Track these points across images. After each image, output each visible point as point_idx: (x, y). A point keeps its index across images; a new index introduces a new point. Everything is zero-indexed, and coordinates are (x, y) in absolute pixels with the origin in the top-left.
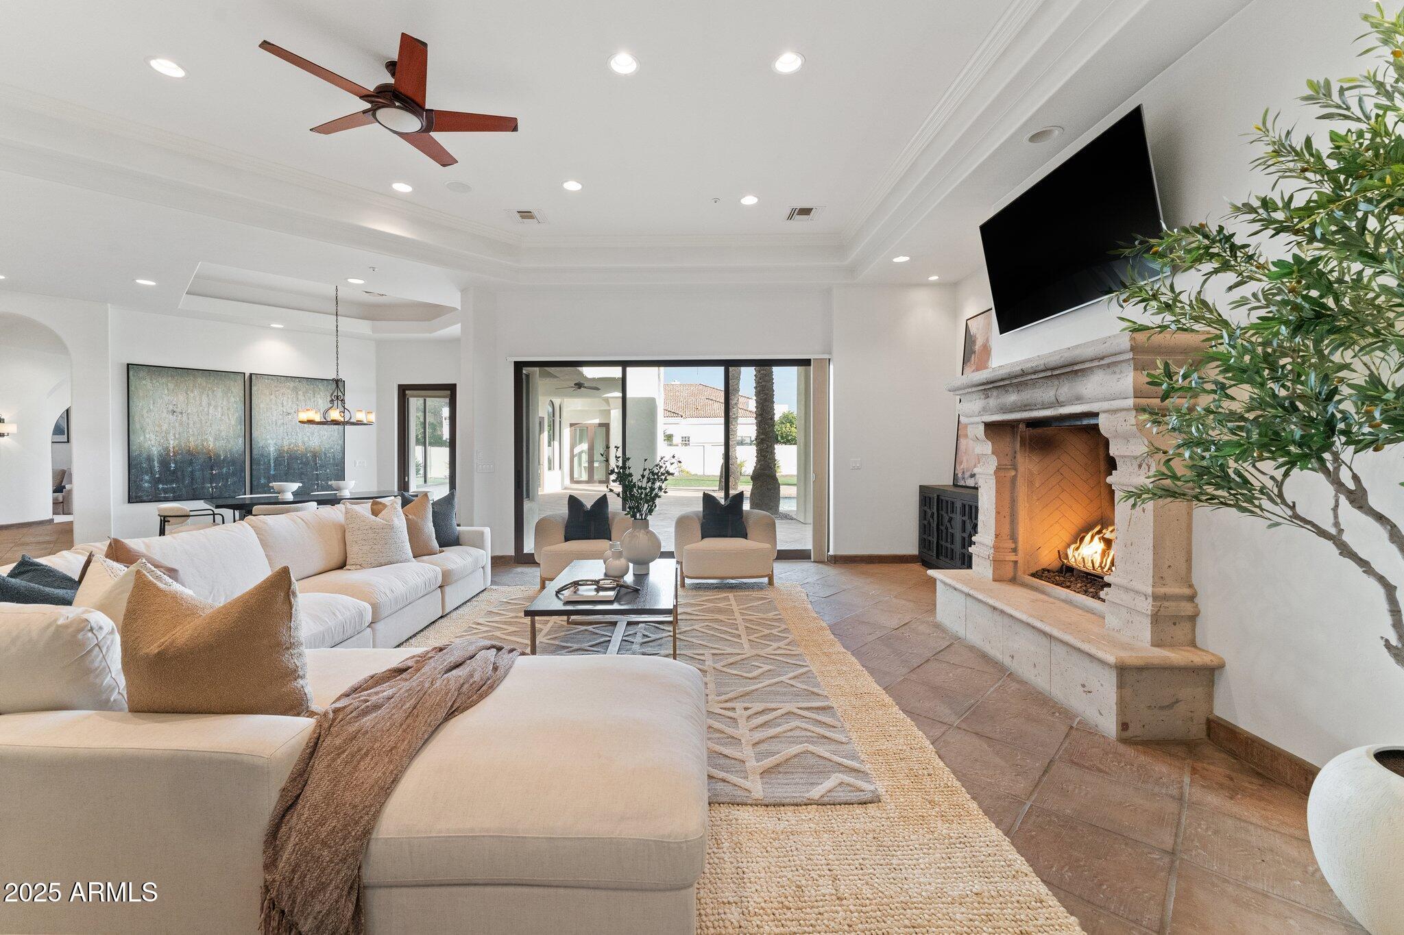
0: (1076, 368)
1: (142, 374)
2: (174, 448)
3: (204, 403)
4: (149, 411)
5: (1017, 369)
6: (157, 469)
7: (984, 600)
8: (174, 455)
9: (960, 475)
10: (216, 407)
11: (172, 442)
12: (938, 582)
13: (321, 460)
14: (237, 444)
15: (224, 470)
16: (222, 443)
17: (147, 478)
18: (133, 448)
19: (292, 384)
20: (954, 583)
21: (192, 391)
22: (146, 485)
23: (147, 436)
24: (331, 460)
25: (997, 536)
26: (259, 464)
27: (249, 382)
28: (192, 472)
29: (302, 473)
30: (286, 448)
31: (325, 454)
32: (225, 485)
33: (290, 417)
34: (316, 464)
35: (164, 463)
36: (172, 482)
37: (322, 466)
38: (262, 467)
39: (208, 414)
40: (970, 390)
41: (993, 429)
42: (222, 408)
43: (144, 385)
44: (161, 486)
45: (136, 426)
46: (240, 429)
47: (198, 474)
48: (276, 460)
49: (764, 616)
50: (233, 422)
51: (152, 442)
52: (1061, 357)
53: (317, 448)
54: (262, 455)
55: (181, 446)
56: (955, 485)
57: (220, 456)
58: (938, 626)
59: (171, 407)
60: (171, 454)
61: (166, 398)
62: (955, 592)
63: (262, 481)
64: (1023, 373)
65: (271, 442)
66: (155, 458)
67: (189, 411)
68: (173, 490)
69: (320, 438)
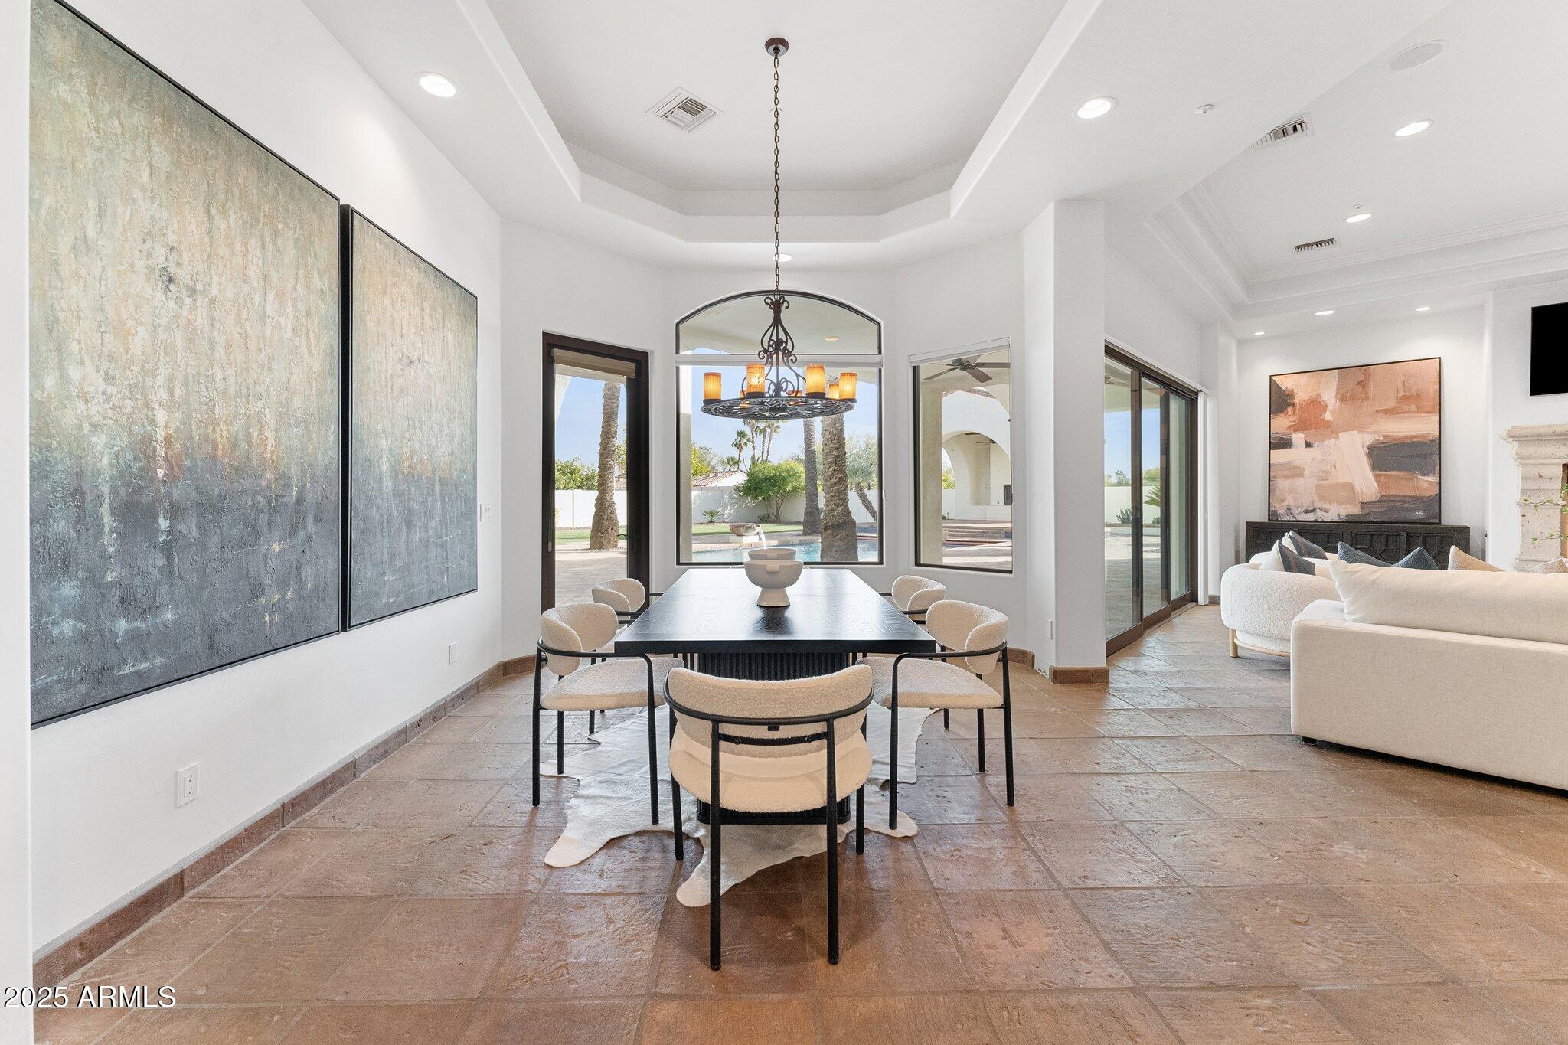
1: (57, 47)
2: (168, 441)
3: (254, 271)
6: (111, 544)
8: (171, 480)
9: (1281, 511)
10: (281, 295)
11: (161, 416)
13: (451, 503)
14: (324, 446)
15: (298, 539)
16: (293, 436)
17: (68, 589)
19: (414, 274)
21: (224, 213)
22: (66, 625)
24: (464, 504)
30: (404, 465)
31: (456, 487)
33: (412, 371)
34: (446, 514)
35: (137, 510)
37: (452, 521)
42: (294, 305)
43: (67, 112)
44: (123, 624)
46: (331, 393)
51: (95, 409)
53: (447, 472)
55: (191, 438)
59: (160, 256)
60: (160, 472)
61: (147, 207)
65: (384, 444)
66: (105, 489)
67: (215, 291)
68: (164, 639)
69: (451, 442)
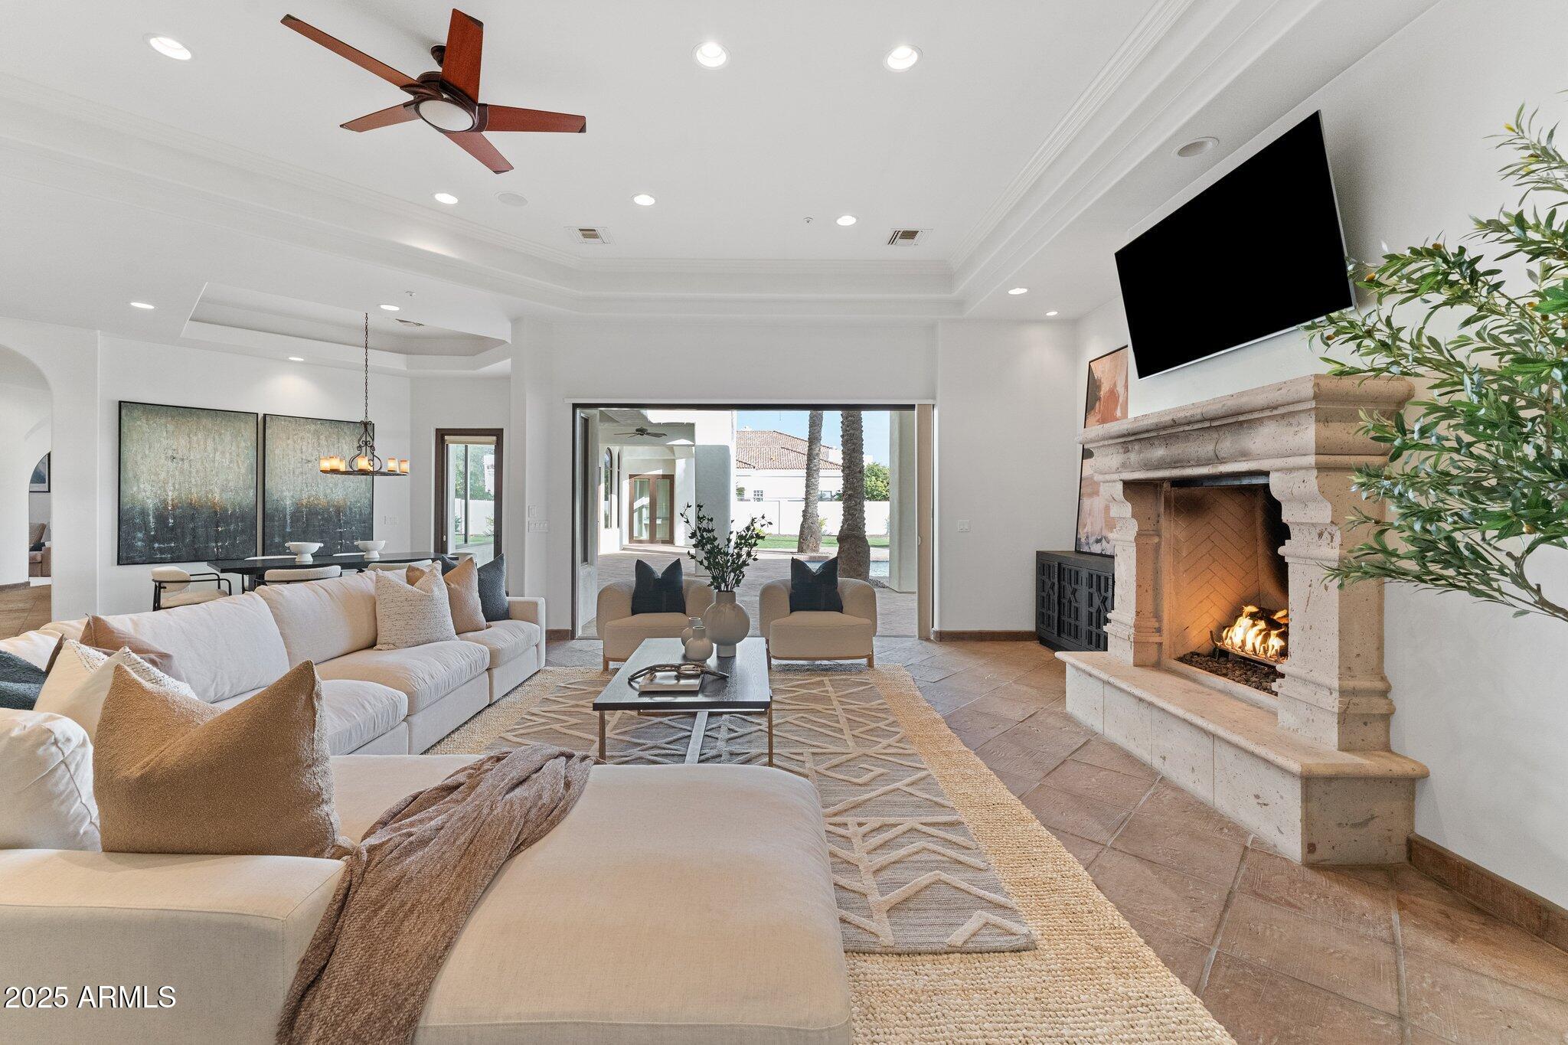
0: (1241, 418)
1: (136, 413)
2: (173, 500)
3: (210, 449)
4: (145, 456)
5: (1167, 418)
6: (152, 525)
7: (1129, 689)
8: (173, 509)
9: (1083, 540)
10: (223, 453)
11: (170, 494)
12: (1068, 667)
13: (345, 515)
14: (248, 497)
15: (232, 527)
16: (229, 495)
17: (140, 535)
18: (124, 500)
19: (313, 427)
20: (1089, 669)
21: (195, 434)
22: (139, 543)
23: (142, 486)
24: (358, 516)
25: (1138, 613)
26: (273, 520)
27: (263, 423)
28: (193, 529)
29: (323, 532)
30: (305, 502)
31: (351, 509)
32: (233, 545)
33: (310, 465)
34: (340, 520)
35: (161, 518)
36: (170, 540)
37: (346, 523)
38: (276, 523)
39: (214, 461)
40: (1106, 443)
41: (1132, 488)
42: (231, 453)
43: (140, 427)
44: (156, 545)
45: (129, 474)
46: (251, 479)
47: (201, 531)
48: (293, 515)
49: (867, 706)
50: (243, 471)
51: (148, 494)
52: (1224, 405)
53: (341, 503)
54: (277, 510)
55: (182, 498)
56: (1078, 551)
57: (227, 510)
58: (1068, 718)
59: (170, 453)
60: (170, 508)
61: (165, 442)
62: (1091, 680)
63: (277, 540)
64: (1175, 424)
65: (286, 493)
66: (151, 513)
67: (192, 458)
68: (171, 550)
69: (345, 490)
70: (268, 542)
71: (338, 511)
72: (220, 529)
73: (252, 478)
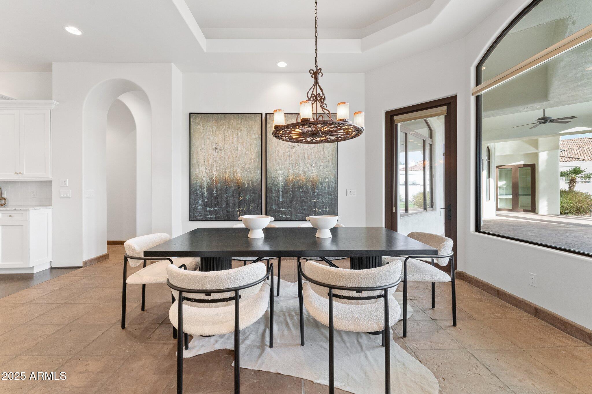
1: (198, 120)
2: (216, 178)
3: (235, 141)
4: (202, 148)
6: (206, 195)
8: (216, 184)
10: (242, 144)
11: (215, 173)
13: (318, 189)
14: (256, 175)
15: (248, 197)
16: (246, 174)
17: (200, 202)
18: (192, 178)
21: (227, 132)
22: (200, 207)
23: (201, 169)
24: (327, 189)
26: (271, 192)
27: (265, 120)
28: (227, 198)
29: (303, 201)
30: (291, 179)
31: (321, 184)
32: (248, 210)
33: (294, 149)
34: (314, 193)
35: (210, 190)
36: (215, 205)
37: (319, 195)
38: (274, 195)
39: (237, 150)
42: (247, 144)
43: (200, 128)
44: (208, 209)
47: (230, 199)
48: (284, 188)
50: (254, 156)
51: (204, 174)
53: (315, 178)
54: (273, 184)
55: (220, 177)
57: (245, 185)
59: (214, 145)
60: (214, 183)
61: (212, 138)
63: (273, 207)
65: (279, 172)
66: (205, 186)
67: (226, 148)
68: (215, 212)
69: (317, 168)
70: (268, 209)
71: (313, 186)
72: (241, 198)
73: (259, 162)
